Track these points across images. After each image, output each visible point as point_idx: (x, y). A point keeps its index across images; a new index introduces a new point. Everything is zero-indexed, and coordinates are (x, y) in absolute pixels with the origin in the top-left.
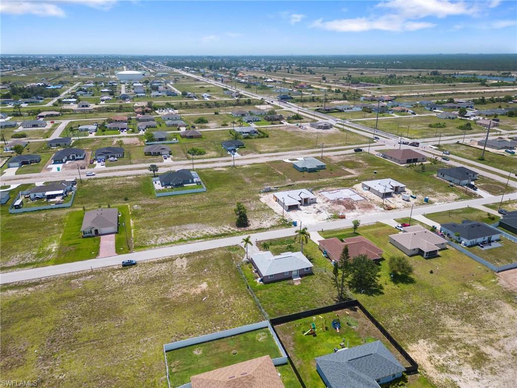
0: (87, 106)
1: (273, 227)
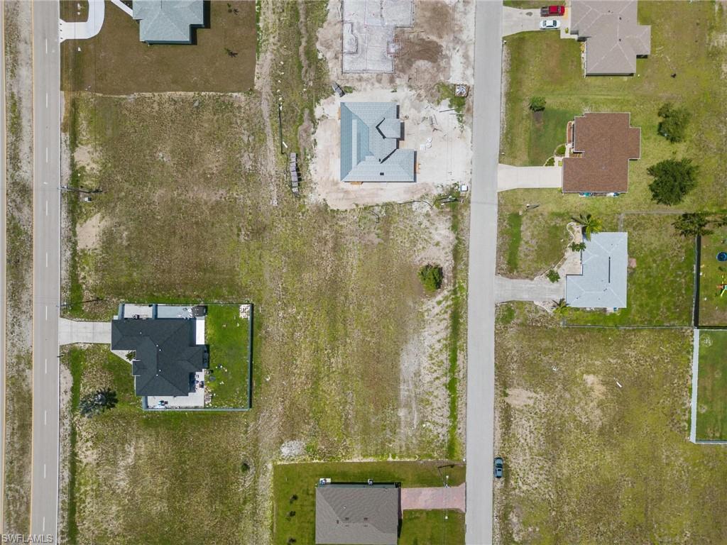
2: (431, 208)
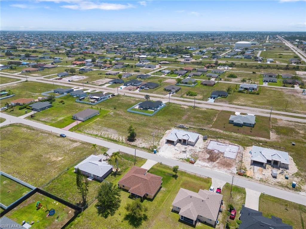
0: (188, 60)
1: (143, 148)
2: (154, 145)
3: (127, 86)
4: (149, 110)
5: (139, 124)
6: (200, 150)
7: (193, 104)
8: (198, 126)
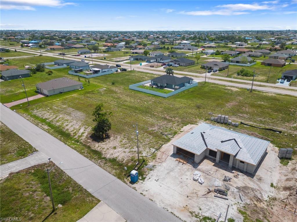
0: (242, 45)
2: (142, 156)
3: (150, 62)
4: (166, 89)
5: (136, 109)
6: (273, 193)
7: (249, 87)
8: (261, 122)
